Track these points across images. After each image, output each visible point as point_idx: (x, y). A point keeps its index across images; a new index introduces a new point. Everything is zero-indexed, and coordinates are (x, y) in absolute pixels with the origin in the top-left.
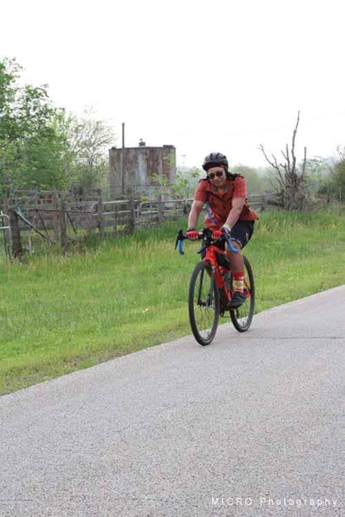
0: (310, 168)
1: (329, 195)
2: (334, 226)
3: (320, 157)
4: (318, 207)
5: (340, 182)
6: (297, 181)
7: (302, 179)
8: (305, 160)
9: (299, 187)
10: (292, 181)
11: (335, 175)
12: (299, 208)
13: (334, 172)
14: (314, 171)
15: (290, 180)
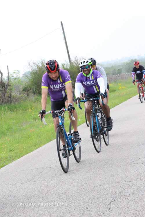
0: (12, 77)
1: (28, 92)
2: (30, 110)
3: (17, 71)
4: (21, 100)
5: (33, 84)
6: (5, 86)
7: (8, 85)
8: (8, 73)
9: (7, 90)
10: (2, 87)
11: (30, 79)
12: (9, 102)
13: (29, 78)
14: (16, 79)
15: (1, 87)
